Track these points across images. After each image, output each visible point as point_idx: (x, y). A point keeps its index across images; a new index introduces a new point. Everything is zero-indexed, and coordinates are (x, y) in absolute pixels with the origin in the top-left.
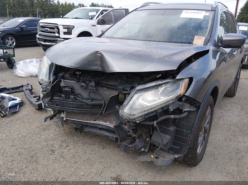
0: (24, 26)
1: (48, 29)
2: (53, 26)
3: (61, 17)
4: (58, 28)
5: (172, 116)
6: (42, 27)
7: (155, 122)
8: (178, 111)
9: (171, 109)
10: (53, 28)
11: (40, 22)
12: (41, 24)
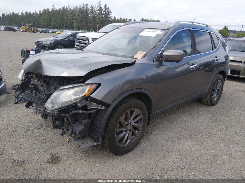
0: (71, 38)
1: (82, 41)
2: (85, 38)
3: (96, 31)
4: (88, 41)
5: (81, 111)
6: (79, 39)
7: (68, 115)
8: (85, 108)
9: (80, 105)
10: (85, 40)
11: (77, 35)
12: (78, 37)
